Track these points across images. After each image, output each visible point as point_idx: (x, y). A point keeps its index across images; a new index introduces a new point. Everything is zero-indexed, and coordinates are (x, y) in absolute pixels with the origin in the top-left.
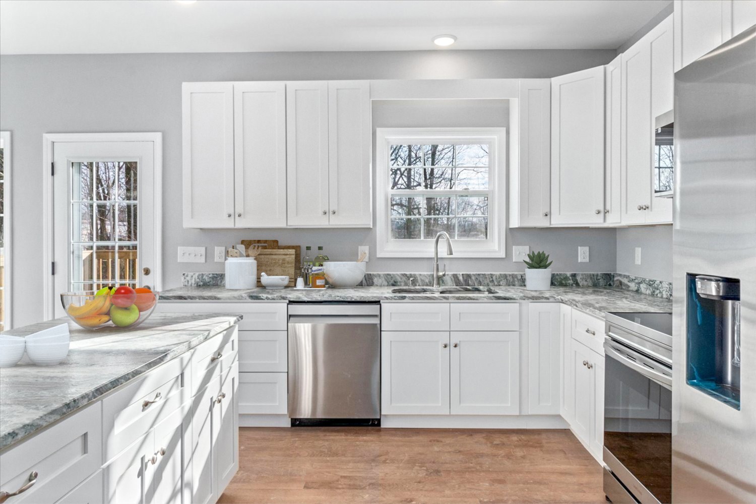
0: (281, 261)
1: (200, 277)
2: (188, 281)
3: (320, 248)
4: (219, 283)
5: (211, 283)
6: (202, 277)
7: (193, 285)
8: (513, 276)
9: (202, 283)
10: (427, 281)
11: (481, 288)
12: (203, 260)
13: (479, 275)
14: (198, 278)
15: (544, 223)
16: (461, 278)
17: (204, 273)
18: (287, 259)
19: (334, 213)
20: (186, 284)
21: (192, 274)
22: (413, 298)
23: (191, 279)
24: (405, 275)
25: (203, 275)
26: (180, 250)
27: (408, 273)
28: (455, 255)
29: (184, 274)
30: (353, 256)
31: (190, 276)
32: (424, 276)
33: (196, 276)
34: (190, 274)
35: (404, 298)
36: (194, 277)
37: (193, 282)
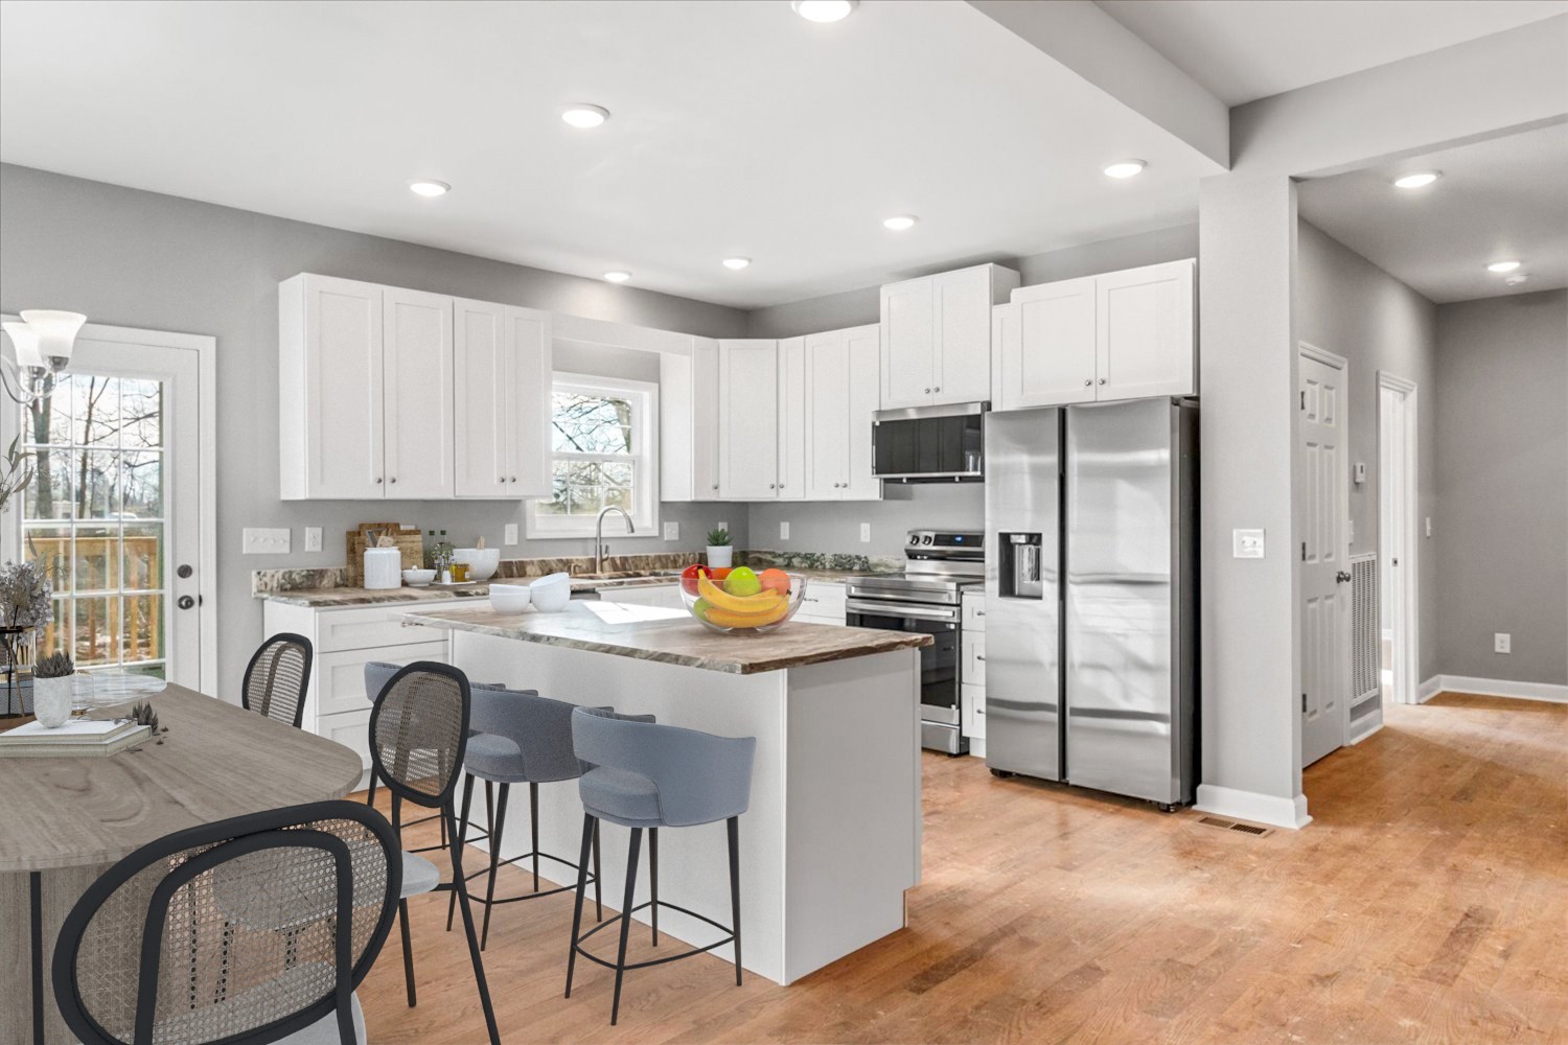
0: (409, 551)
1: (287, 576)
2: (266, 584)
3: (443, 533)
4: (317, 585)
5: (304, 585)
6: (290, 576)
7: (274, 589)
8: (667, 557)
9: (289, 586)
10: (584, 567)
11: (642, 572)
12: (286, 549)
13: (636, 557)
14: (284, 578)
15: (713, 498)
16: (618, 562)
17: (293, 569)
18: (415, 548)
19: (514, 480)
20: (263, 588)
21: (273, 571)
22: (630, 583)
23: (272, 581)
24: (561, 561)
25: (291, 573)
26: (247, 534)
27: (564, 558)
28: (637, 534)
29: (259, 573)
30: (494, 541)
31: (269, 576)
32: (582, 561)
33: (280, 575)
34: (270, 572)
35: (622, 583)
36: (276, 577)
37: (275, 585)
